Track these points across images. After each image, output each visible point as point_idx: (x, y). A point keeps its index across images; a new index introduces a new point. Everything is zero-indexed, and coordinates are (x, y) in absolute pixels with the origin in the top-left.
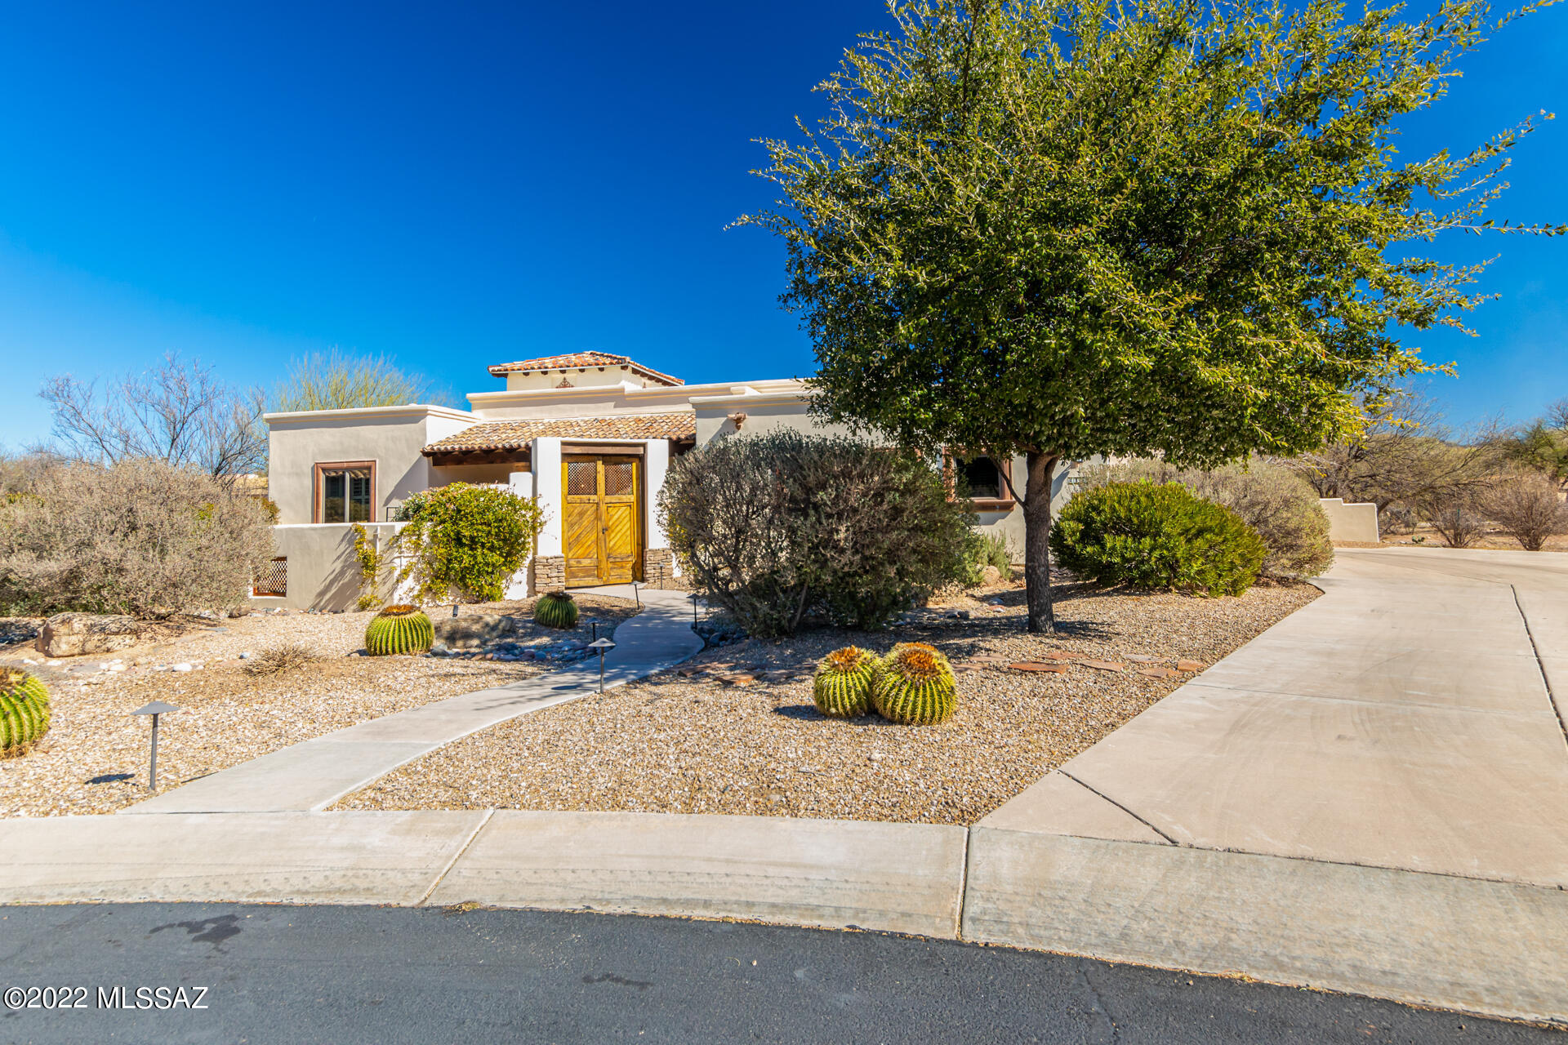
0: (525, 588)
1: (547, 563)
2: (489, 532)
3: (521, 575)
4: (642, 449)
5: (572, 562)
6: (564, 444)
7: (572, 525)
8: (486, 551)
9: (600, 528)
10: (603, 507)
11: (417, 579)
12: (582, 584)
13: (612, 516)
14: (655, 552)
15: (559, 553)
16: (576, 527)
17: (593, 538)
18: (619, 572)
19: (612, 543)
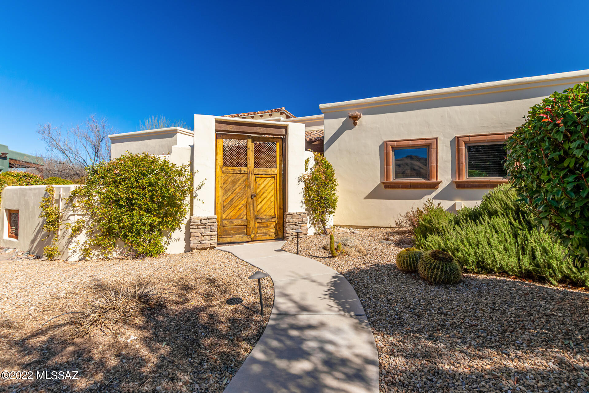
0: (183, 244)
1: (201, 224)
2: (144, 195)
3: (179, 234)
4: (284, 130)
5: (225, 222)
6: (217, 122)
7: (226, 191)
8: (142, 212)
9: (249, 194)
10: (252, 178)
11: (89, 235)
12: (233, 240)
13: (260, 185)
14: (293, 215)
15: (212, 214)
16: (230, 193)
17: (244, 202)
18: (264, 230)
19: (259, 207)
